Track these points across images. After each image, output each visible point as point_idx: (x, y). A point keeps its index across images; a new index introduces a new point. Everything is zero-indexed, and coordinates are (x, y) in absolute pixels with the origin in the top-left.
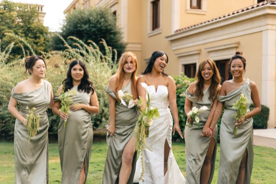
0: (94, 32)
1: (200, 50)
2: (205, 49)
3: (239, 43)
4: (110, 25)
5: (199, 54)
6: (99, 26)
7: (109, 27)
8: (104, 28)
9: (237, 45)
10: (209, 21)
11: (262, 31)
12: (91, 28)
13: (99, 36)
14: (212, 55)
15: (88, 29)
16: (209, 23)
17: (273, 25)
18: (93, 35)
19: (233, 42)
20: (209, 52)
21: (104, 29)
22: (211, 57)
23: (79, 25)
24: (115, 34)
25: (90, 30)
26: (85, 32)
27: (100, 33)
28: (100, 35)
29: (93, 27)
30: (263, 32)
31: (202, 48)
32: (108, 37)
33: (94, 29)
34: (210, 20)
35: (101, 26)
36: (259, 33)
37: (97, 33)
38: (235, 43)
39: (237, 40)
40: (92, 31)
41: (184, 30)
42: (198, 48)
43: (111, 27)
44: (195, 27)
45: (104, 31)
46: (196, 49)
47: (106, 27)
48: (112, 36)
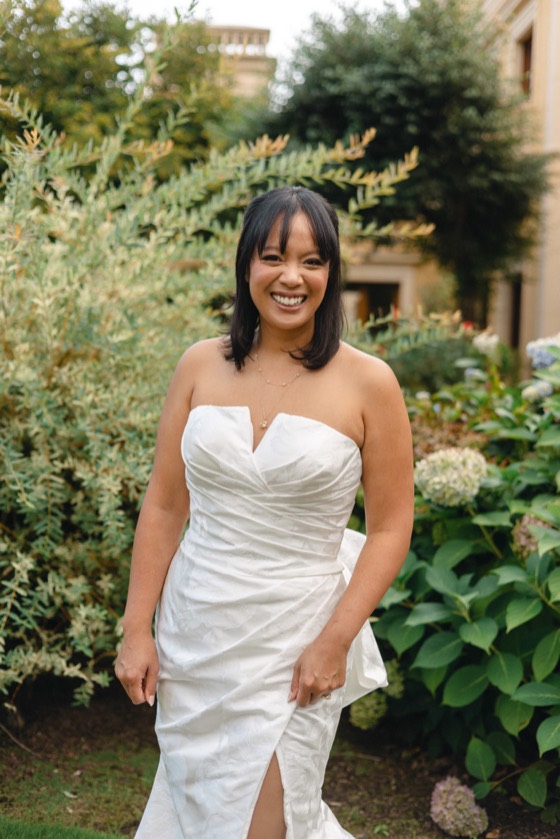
0: (392, 98)
4: (463, 64)
6: (410, 69)
7: (454, 74)
8: (433, 78)
12: (376, 84)
13: (412, 117)
15: (366, 88)
18: (389, 112)
21: (434, 85)
23: (329, 73)
24: (485, 105)
25: (373, 93)
26: (355, 100)
27: (417, 103)
28: (416, 111)
29: (385, 77)
32: (452, 119)
33: (388, 87)
35: (423, 71)
37: (403, 101)
40: (382, 95)
43: (468, 72)
45: (433, 93)
47: (442, 73)
48: (471, 113)
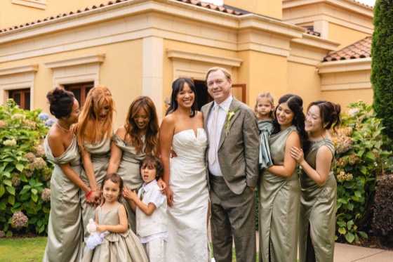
1: (37, 66)
2: (46, 64)
3: (104, 57)
5: (36, 72)
9: (101, 60)
10: (52, 18)
11: (142, 38)
14: (58, 74)
16: (53, 20)
17: (159, 29)
19: (95, 54)
20: (53, 69)
22: (56, 79)
30: (144, 39)
31: (40, 62)
34: (55, 16)
36: (137, 42)
38: (98, 56)
39: (101, 51)
41: (8, 31)
42: (34, 62)
44: (28, 27)
46: (29, 64)
